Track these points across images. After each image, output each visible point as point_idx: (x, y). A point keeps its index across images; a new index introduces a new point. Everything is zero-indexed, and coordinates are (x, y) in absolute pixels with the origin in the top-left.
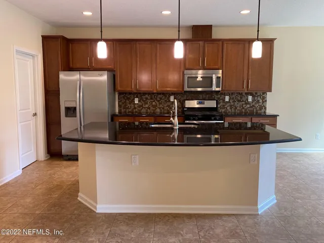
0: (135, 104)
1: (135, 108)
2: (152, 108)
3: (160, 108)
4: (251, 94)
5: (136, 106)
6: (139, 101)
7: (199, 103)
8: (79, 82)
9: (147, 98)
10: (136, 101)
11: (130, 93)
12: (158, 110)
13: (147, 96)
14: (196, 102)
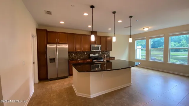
0: (73, 56)
1: (73, 57)
2: (79, 57)
3: (82, 57)
4: (106, 51)
5: (74, 56)
6: (75, 55)
7: (94, 55)
8: (56, 48)
9: (77, 54)
10: (74, 55)
11: (71, 52)
12: (81, 57)
13: (77, 53)
14: (93, 54)
